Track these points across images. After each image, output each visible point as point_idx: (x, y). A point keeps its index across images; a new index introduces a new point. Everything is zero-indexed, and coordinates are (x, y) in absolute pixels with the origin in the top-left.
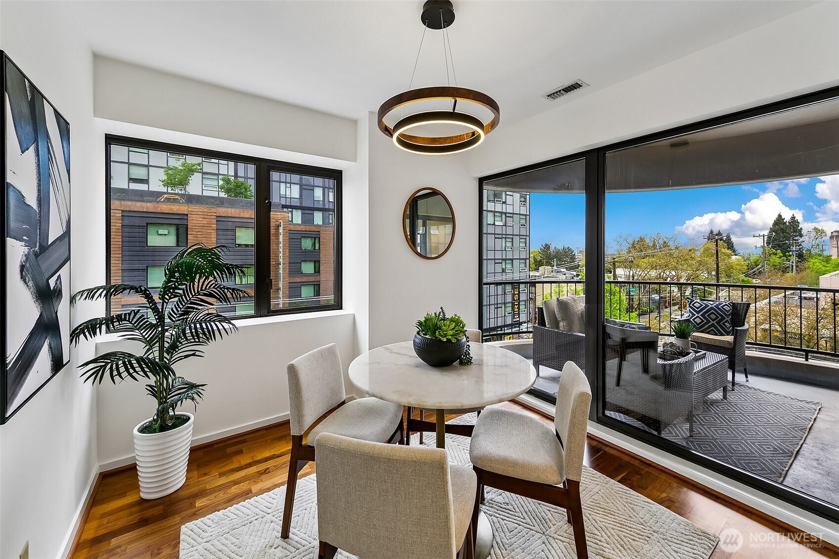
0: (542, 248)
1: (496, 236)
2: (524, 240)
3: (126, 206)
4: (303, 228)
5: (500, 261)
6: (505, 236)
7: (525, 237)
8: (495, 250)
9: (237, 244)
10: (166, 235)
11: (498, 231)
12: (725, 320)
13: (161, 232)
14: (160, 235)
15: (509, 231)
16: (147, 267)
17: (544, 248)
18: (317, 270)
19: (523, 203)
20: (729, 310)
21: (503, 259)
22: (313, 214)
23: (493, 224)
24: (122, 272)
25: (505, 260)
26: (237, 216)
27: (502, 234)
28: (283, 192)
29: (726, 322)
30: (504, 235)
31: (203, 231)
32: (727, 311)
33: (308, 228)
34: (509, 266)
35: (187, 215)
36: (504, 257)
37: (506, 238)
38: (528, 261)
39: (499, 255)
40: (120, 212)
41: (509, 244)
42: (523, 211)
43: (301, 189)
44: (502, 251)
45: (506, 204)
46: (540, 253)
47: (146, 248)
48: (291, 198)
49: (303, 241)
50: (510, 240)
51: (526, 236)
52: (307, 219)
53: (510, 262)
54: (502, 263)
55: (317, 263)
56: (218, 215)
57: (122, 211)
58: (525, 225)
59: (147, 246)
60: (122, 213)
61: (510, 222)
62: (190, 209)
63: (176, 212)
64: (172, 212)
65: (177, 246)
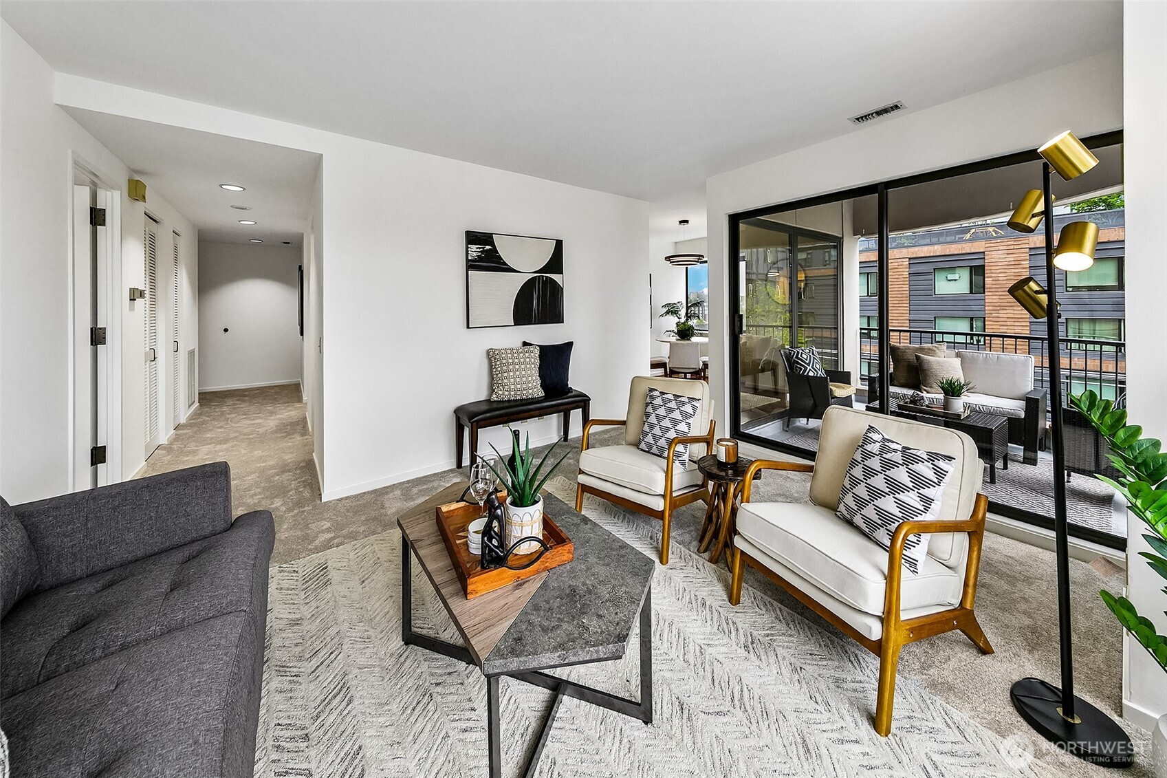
3: (913, 253)
9: (1070, 287)
10: (956, 280)
13: (950, 277)
14: (950, 280)
16: (935, 317)
24: (910, 323)
31: (1007, 271)
35: (984, 252)
40: (908, 259)
47: (934, 296)
56: (1033, 246)
57: (910, 259)
59: (935, 294)
60: (909, 261)
62: (987, 245)
63: (968, 251)
64: (964, 252)
65: (971, 292)
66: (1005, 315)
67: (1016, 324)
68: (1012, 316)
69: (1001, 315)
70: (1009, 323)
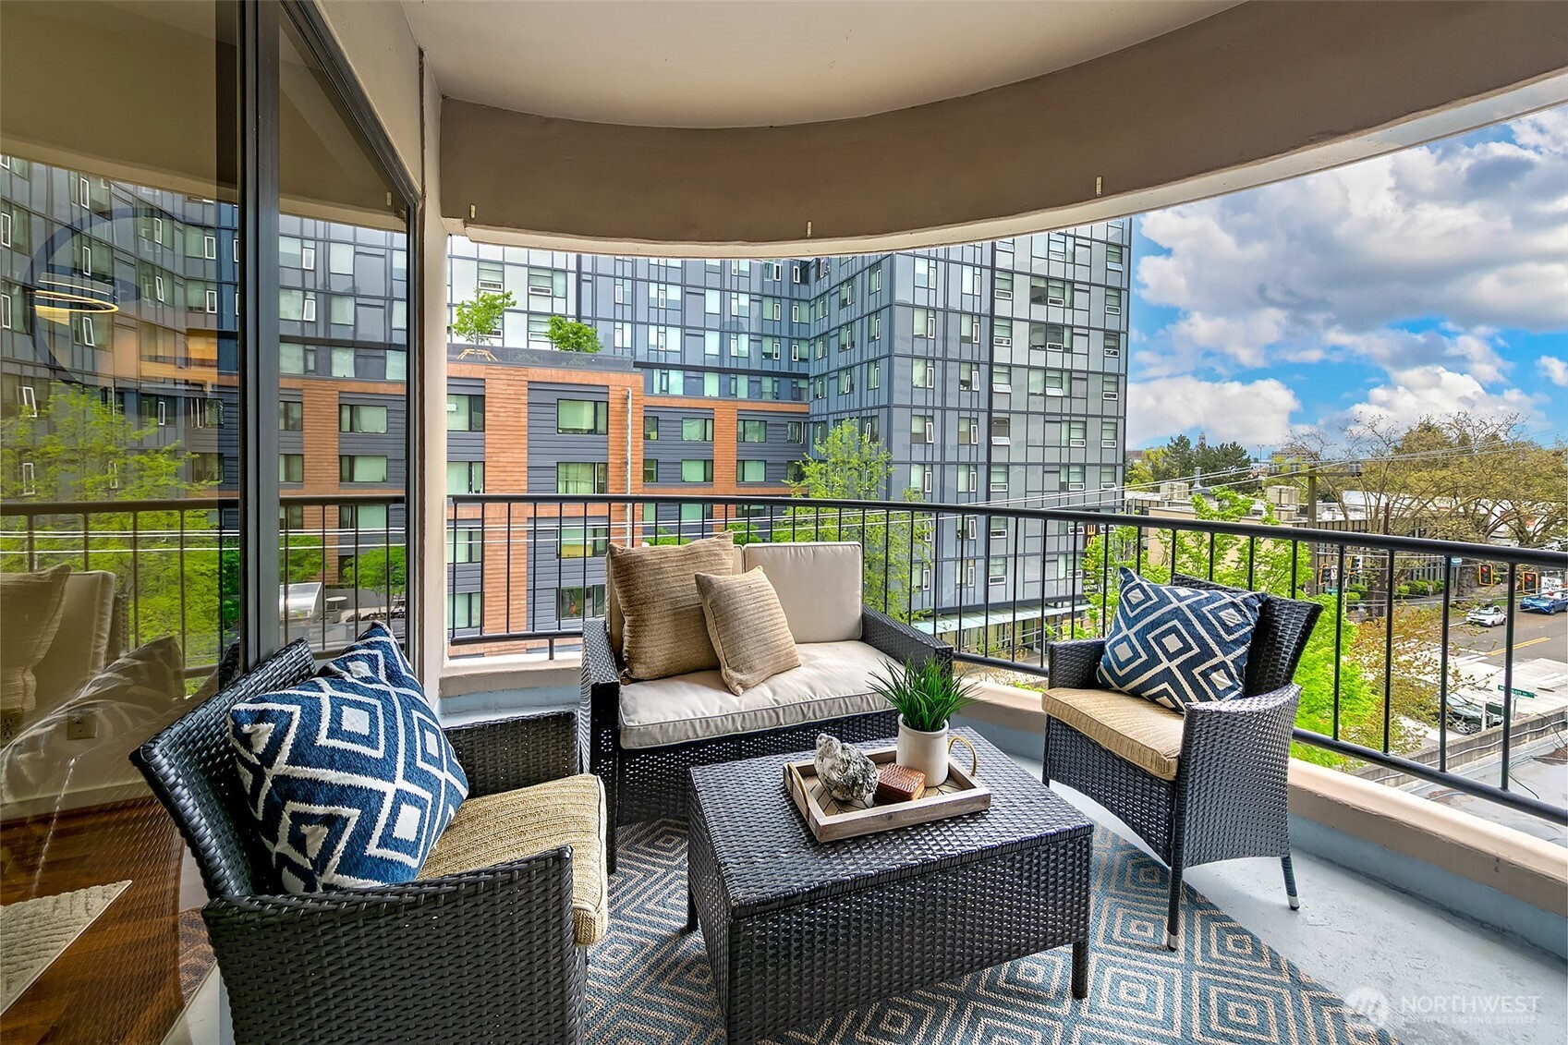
0: (1172, 444)
1: (1048, 418)
2: (1112, 427)
4: (686, 403)
5: (1057, 468)
6: (1068, 418)
7: (1115, 420)
8: (1044, 447)
9: (561, 428)
10: (452, 412)
11: (1053, 407)
12: (1214, 661)
15: (1078, 407)
17: (1177, 444)
18: (709, 475)
19: (1112, 351)
20: (1240, 626)
21: (1061, 465)
22: (703, 378)
23: (1041, 395)
25: (1068, 466)
26: (560, 381)
27: (1061, 415)
28: (653, 341)
29: (1215, 668)
30: (1066, 415)
31: (507, 405)
32: (1229, 631)
33: (693, 403)
34: (1075, 479)
35: (485, 380)
36: (1065, 460)
37: (1070, 422)
38: (1120, 469)
39: (1052, 456)
41: (1076, 435)
42: (1111, 366)
43: (684, 336)
44: (1060, 447)
45: (1072, 353)
46: (1167, 455)
48: (666, 351)
49: (686, 424)
50: (1081, 426)
51: (1117, 417)
52: (693, 389)
53: (1077, 469)
54: (1059, 472)
55: (708, 463)
56: (533, 380)
58: (1115, 396)
61: (1079, 387)
62: (488, 371)
63: (468, 376)
64: (462, 376)
65: (470, 430)
66: (504, 460)
67: (516, 469)
68: (511, 460)
69: (501, 459)
70: (508, 469)
